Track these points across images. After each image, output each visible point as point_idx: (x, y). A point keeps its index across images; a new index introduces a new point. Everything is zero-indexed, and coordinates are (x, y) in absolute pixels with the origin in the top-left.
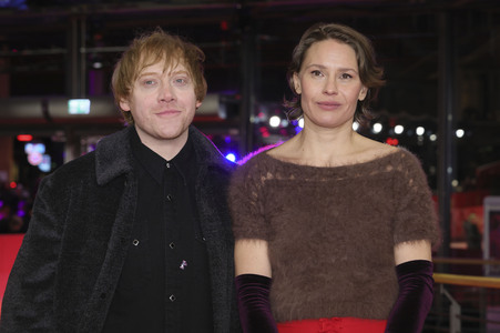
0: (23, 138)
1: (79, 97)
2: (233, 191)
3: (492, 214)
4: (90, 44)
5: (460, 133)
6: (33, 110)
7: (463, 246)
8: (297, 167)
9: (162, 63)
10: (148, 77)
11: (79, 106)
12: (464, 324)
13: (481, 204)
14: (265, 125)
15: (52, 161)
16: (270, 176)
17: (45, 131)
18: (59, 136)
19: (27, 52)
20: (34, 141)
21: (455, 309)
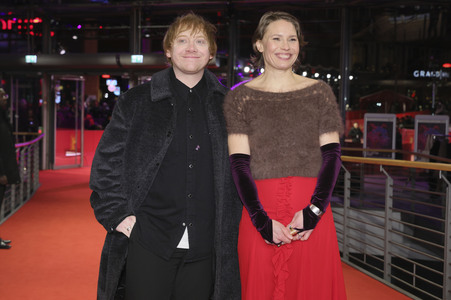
0: (105, 76)
1: (137, 54)
2: (226, 107)
3: (368, 122)
4: (143, 24)
5: (351, 78)
6: (111, 60)
7: (350, 141)
8: (262, 92)
9: (191, 30)
10: (182, 38)
11: (137, 59)
12: (352, 184)
13: (363, 118)
14: (241, 71)
15: (121, 90)
16: (248, 98)
17: (117, 72)
18: (126, 75)
19: (109, 28)
20: (112, 78)
21: (348, 175)
